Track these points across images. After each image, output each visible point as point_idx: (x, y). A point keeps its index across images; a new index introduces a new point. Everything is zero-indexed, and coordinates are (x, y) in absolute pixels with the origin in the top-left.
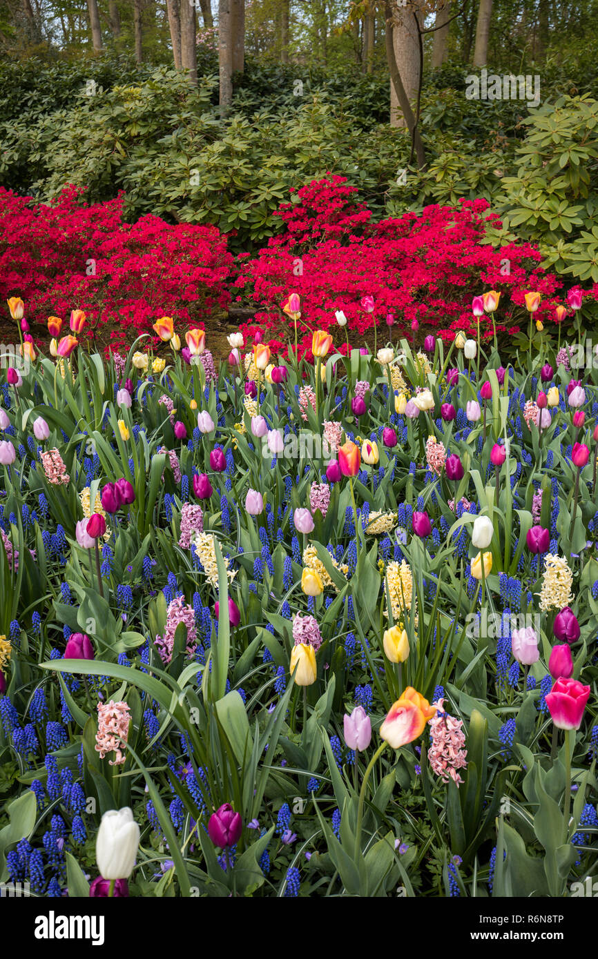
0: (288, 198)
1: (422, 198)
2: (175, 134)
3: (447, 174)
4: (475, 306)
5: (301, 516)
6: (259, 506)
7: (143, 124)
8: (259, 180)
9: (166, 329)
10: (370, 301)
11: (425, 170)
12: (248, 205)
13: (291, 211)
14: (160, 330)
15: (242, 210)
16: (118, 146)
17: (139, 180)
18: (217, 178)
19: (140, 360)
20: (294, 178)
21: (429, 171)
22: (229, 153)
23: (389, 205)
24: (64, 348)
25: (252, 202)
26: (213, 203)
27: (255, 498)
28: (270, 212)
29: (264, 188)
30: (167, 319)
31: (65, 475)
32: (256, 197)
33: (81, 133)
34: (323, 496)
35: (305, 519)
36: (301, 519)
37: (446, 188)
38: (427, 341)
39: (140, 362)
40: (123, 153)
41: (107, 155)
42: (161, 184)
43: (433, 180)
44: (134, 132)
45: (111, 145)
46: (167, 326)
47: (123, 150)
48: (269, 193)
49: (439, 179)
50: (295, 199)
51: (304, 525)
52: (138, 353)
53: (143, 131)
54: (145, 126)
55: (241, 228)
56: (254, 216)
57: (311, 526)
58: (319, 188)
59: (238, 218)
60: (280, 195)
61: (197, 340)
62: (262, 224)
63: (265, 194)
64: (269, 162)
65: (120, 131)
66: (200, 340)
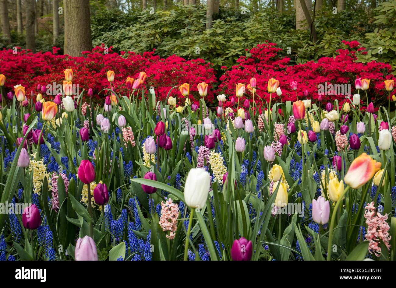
0: (244, 54)
1: (317, 57)
2: (186, 28)
3: (330, 45)
4: (357, 83)
5: (268, 149)
6: (243, 146)
7: (170, 26)
8: (229, 47)
9: (186, 89)
10: (295, 84)
11: (318, 43)
12: (223, 59)
13: (246, 60)
14: (182, 90)
15: (220, 61)
16: (157, 36)
17: (167, 50)
18: (208, 45)
19: (172, 101)
20: (247, 46)
21: (321, 43)
22: (214, 34)
23: (299, 60)
24: (136, 85)
25: (225, 57)
26: (205, 58)
27: (241, 142)
28: (234, 62)
29: (233, 50)
30: (187, 84)
31: (133, 141)
32: (227, 54)
33: (139, 32)
34: (278, 149)
35: (270, 152)
36: (269, 151)
37: (330, 51)
38: (327, 105)
39: (172, 102)
40: (159, 40)
41: (152, 40)
42: (178, 52)
43: (323, 48)
44: (166, 30)
45: (154, 35)
46: (186, 88)
47: (159, 38)
48: (234, 52)
49: (326, 47)
50: (248, 55)
51: (270, 155)
52: (171, 97)
53: (170, 30)
54: (171, 27)
55: (218, 69)
56: (226, 64)
57: (273, 157)
58: (262, 49)
59: (217, 64)
60: (240, 53)
61: (204, 87)
62: (230, 68)
63: (233, 52)
64: (234, 39)
65: (159, 29)
66: (205, 88)
